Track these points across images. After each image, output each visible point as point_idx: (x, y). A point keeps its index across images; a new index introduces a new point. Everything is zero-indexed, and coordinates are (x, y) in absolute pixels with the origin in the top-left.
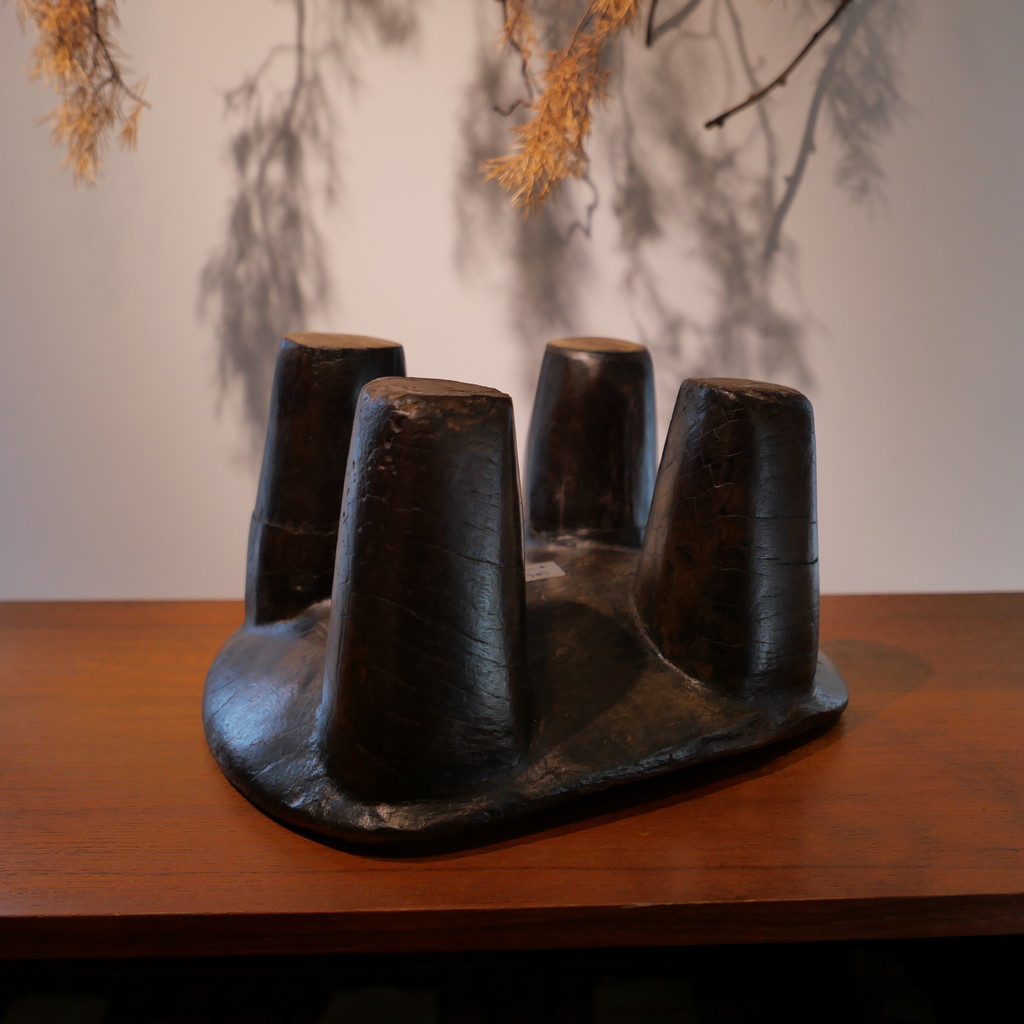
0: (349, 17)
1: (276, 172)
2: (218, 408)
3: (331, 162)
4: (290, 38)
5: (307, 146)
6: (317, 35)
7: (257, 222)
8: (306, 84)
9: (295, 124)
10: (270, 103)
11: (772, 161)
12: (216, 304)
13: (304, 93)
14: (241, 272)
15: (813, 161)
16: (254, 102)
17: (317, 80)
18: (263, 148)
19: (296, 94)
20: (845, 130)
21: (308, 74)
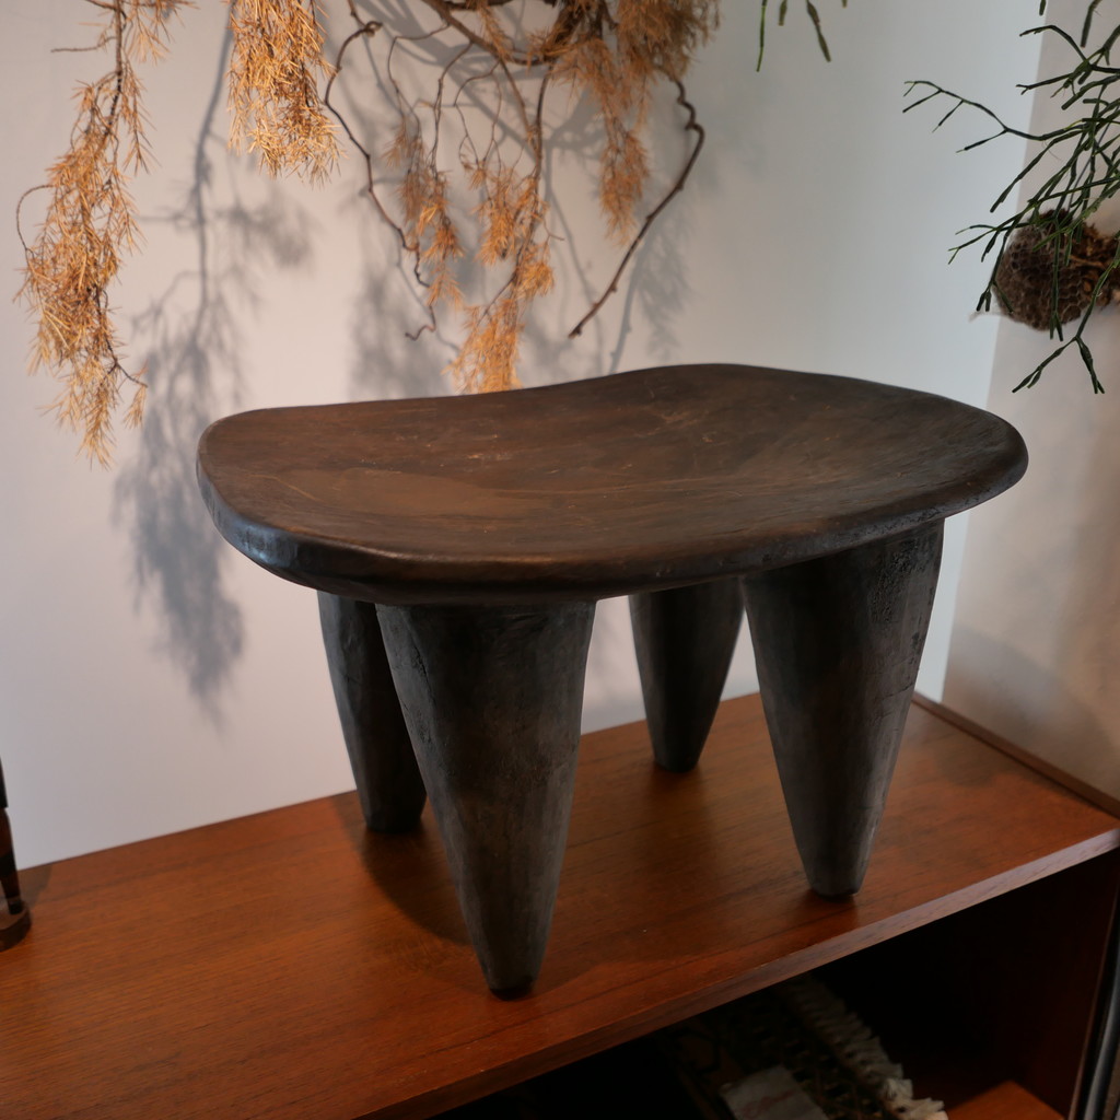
0: (248, 244)
1: (185, 385)
2: (137, 606)
3: (237, 372)
4: (195, 266)
5: (213, 359)
6: (218, 261)
7: (168, 431)
8: (211, 304)
9: (201, 341)
10: (176, 323)
11: (600, 341)
12: (130, 510)
13: (208, 313)
14: (154, 478)
15: (629, 337)
16: (161, 323)
17: (220, 300)
18: (172, 365)
19: (201, 314)
20: (652, 313)
21: (212, 296)
